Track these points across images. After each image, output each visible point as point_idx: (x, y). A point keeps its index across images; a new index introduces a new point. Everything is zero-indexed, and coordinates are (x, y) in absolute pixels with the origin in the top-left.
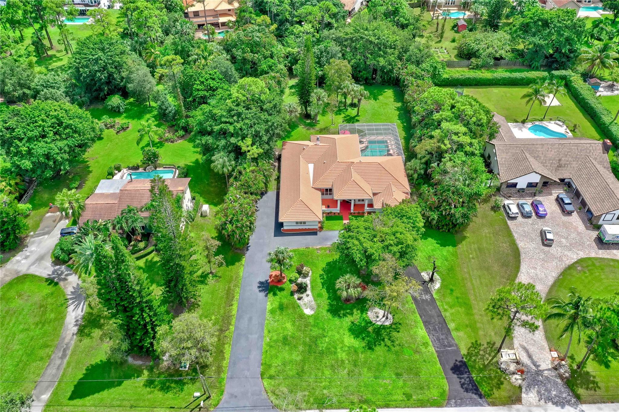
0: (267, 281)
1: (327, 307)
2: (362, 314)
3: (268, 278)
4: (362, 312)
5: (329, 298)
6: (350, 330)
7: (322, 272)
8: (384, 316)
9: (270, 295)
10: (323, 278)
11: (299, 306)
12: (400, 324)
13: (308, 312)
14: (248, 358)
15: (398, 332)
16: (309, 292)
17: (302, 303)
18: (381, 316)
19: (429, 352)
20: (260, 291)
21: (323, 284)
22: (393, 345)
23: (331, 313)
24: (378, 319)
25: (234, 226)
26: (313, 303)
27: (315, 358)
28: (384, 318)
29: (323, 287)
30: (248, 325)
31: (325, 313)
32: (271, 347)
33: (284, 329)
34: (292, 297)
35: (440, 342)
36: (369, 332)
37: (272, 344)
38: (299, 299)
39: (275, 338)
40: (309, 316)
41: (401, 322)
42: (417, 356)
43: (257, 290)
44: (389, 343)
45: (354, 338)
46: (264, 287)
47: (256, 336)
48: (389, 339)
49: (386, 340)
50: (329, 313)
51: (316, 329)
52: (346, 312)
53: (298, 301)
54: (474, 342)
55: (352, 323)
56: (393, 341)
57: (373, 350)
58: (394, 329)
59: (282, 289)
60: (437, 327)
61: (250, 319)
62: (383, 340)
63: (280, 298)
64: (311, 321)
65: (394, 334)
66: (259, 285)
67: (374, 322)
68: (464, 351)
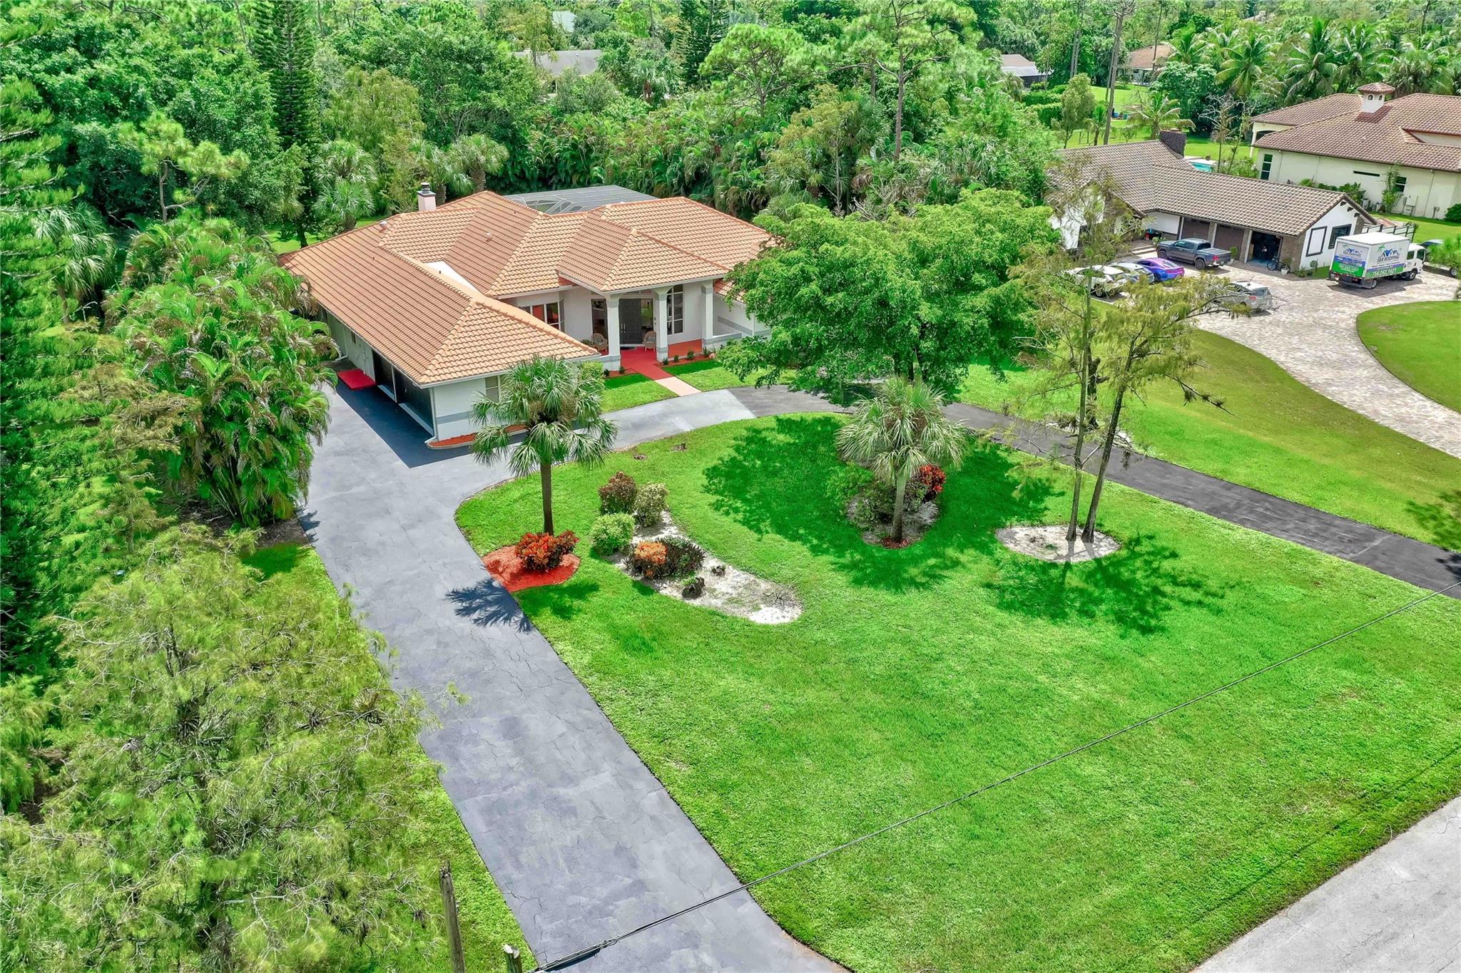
0: (489, 584)
1: (841, 579)
2: (991, 553)
3: (486, 575)
4: (984, 548)
5: (815, 550)
6: (1008, 607)
7: (713, 498)
8: (1071, 537)
9: (546, 618)
10: (736, 510)
11: (714, 613)
12: (1151, 538)
13: (768, 616)
14: (639, 886)
15: (1174, 555)
16: (710, 563)
17: (717, 603)
18: (1063, 543)
19: (1337, 569)
20: (484, 622)
21: (752, 524)
22: (1207, 594)
23: (874, 583)
24: (1064, 552)
25: (234, 357)
26: (764, 586)
27: (981, 744)
28: (1079, 544)
29: (759, 531)
30: (520, 752)
31: (850, 594)
32: (723, 788)
33: (723, 702)
34: (655, 597)
35: (1327, 539)
36: (1081, 592)
37: (717, 775)
38: (694, 591)
39: (710, 748)
40: (793, 626)
41: (1143, 532)
42: (1327, 593)
43: (466, 624)
44: (1188, 593)
45: (1055, 623)
46: (490, 603)
47: (606, 777)
48: (1175, 583)
49: (1168, 589)
50: (868, 591)
51: (870, 652)
52: (932, 567)
53: (696, 602)
54: (1405, 506)
55: (989, 586)
56: (1196, 586)
57: (1163, 629)
58: (1149, 553)
59: (583, 590)
60: (1261, 510)
61: (512, 729)
62: (1156, 591)
63: (602, 616)
64: (819, 635)
65: (1167, 565)
66: (459, 605)
67: (1063, 561)
68: (1424, 535)
